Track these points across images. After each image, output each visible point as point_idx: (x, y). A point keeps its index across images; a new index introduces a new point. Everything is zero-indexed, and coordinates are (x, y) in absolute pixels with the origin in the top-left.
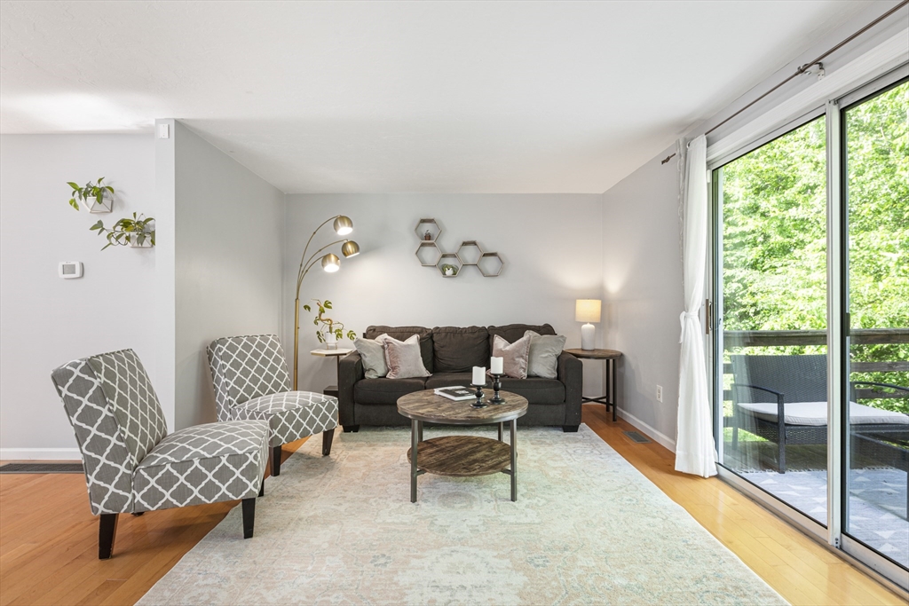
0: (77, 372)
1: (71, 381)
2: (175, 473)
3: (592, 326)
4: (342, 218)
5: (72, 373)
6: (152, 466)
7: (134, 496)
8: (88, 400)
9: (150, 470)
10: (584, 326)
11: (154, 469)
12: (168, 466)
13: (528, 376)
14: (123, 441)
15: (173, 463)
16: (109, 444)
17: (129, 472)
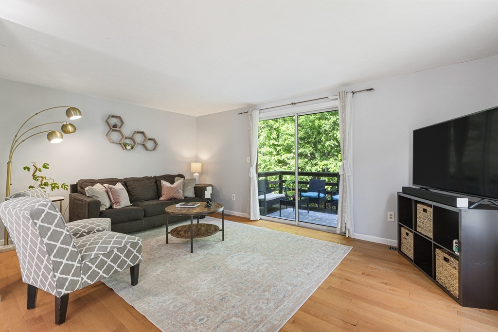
0: (47, 210)
1: (43, 216)
2: (105, 259)
3: (198, 174)
4: (74, 109)
5: (44, 210)
6: (93, 259)
7: (82, 279)
8: (55, 226)
9: (92, 261)
10: (195, 174)
11: (94, 259)
12: (101, 257)
13: (185, 198)
14: (75, 248)
15: (103, 254)
16: (68, 251)
17: (79, 265)
